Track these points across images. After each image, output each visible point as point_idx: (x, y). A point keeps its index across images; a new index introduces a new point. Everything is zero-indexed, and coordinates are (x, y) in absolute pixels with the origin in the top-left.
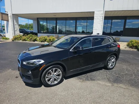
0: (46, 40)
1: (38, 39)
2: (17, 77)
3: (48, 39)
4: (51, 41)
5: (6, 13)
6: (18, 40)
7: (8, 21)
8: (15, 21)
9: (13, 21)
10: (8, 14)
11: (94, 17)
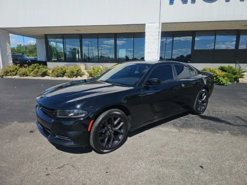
0: (65, 72)
1: (50, 72)
2: (31, 132)
3: (68, 71)
4: (75, 74)
6: (11, 75)
11: (144, 33)
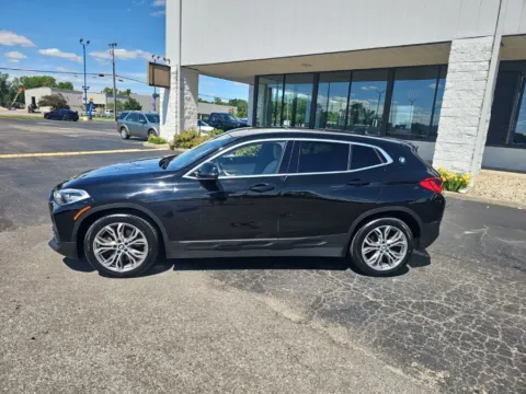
5: (167, 63)
6: (183, 147)
7: (168, 88)
8: (187, 87)
9: (182, 89)
10: (169, 68)
